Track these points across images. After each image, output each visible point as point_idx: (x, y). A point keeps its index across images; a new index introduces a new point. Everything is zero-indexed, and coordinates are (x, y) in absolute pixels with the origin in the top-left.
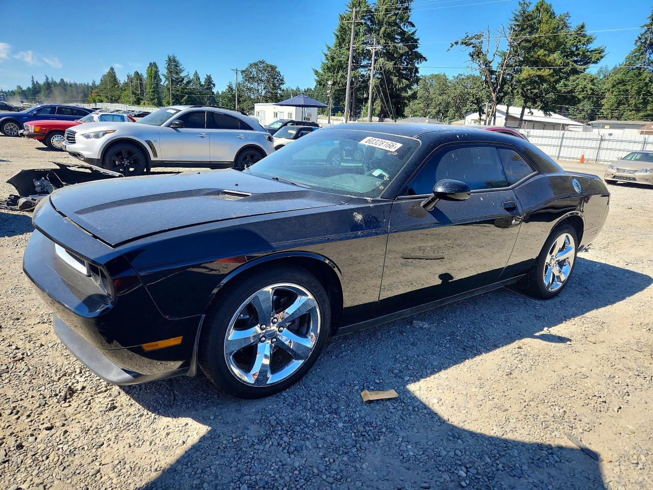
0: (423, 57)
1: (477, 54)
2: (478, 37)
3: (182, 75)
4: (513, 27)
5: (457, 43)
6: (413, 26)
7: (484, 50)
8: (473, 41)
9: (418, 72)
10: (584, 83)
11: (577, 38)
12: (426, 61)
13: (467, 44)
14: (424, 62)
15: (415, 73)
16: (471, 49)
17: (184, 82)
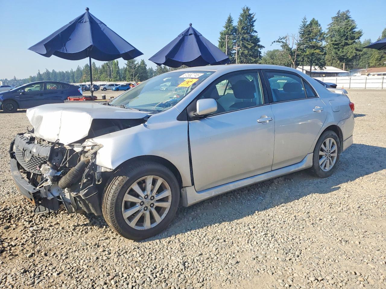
0: (262, 46)
1: (285, 46)
2: (284, 38)
3: (136, 63)
4: (300, 32)
5: (274, 42)
6: (256, 32)
7: (288, 43)
8: (283, 40)
9: (261, 53)
10: (351, 50)
11: (346, 27)
12: (264, 48)
13: (279, 42)
14: (263, 48)
15: (260, 54)
16: (281, 44)
17: (136, 67)
